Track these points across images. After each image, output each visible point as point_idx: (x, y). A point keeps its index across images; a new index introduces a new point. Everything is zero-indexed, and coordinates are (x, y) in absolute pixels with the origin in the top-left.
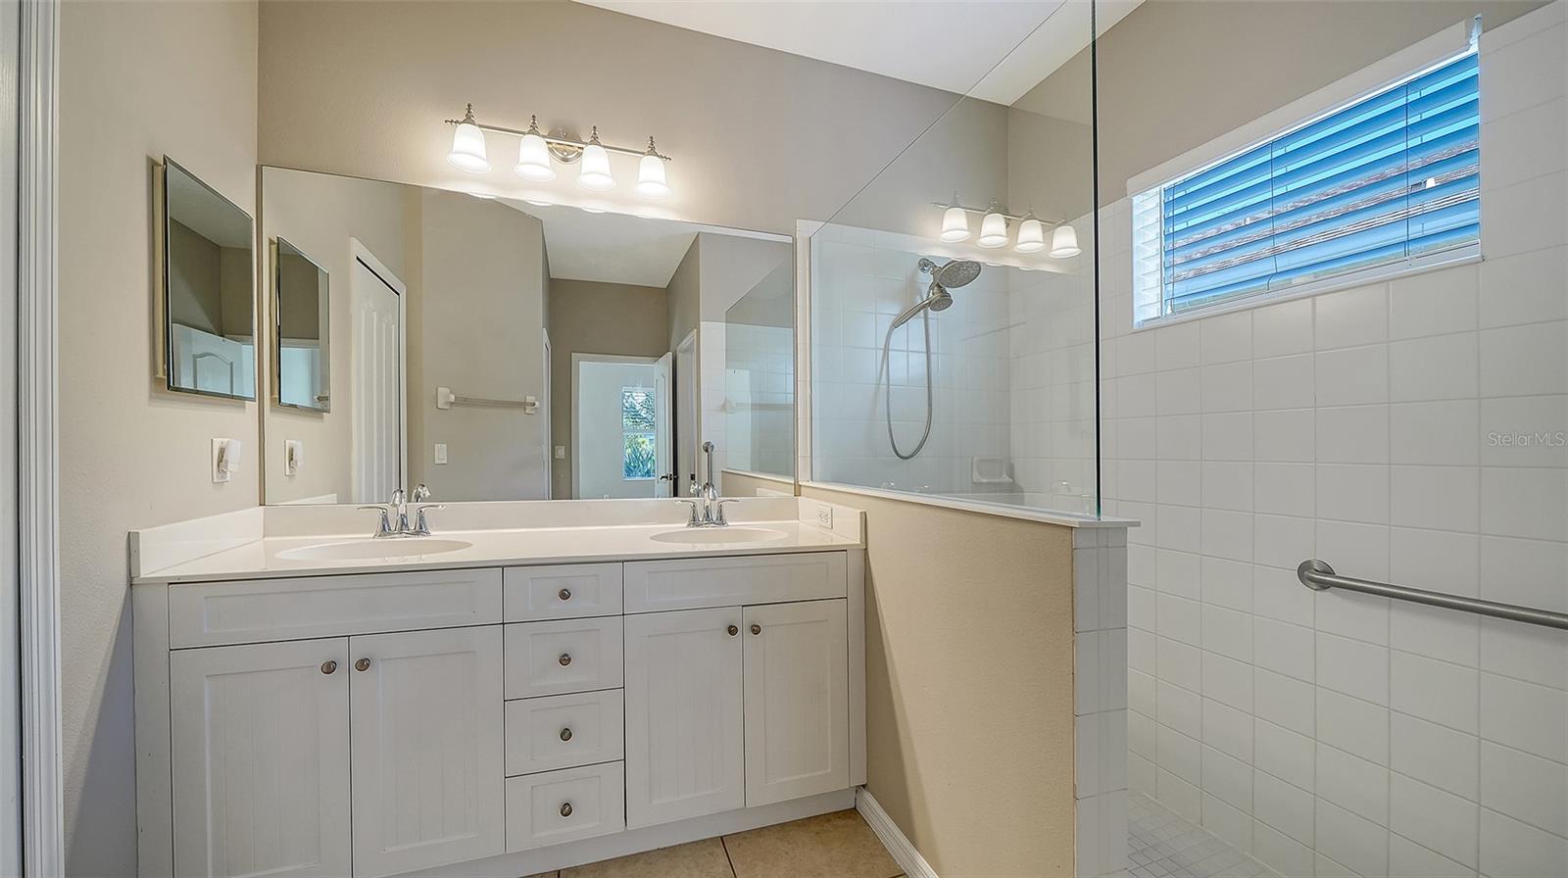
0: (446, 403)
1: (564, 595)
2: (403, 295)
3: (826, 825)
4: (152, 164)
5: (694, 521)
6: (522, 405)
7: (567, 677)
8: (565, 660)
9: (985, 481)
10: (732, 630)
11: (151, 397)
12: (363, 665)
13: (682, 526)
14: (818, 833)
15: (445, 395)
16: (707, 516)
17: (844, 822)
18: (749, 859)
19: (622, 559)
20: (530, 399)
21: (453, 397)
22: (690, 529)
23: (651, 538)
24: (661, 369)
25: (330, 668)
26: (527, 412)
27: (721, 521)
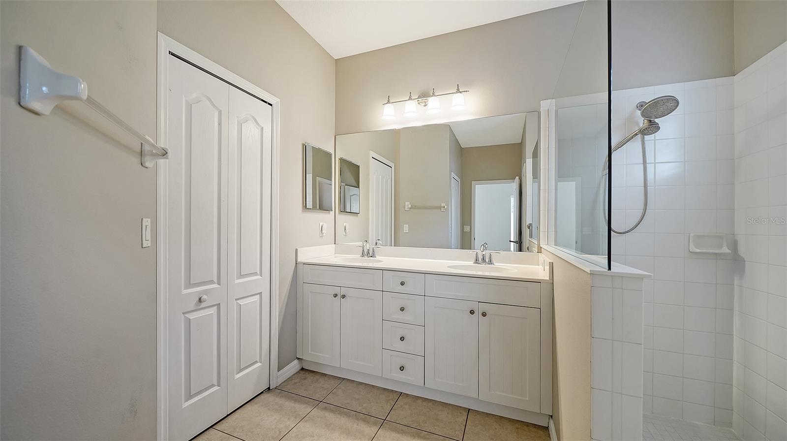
0: (408, 208)
1: (402, 284)
2: (393, 168)
3: (525, 427)
4: (303, 145)
5: (477, 261)
6: (440, 208)
7: (401, 316)
8: (402, 309)
9: (698, 251)
10: (472, 312)
11: (302, 211)
12: (344, 297)
13: (471, 263)
14: (517, 428)
15: (408, 205)
16: (483, 259)
17: (536, 430)
18: (476, 422)
19: (425, 272)
20: (443, 205)
21: (410, 205)
22: (474, 265)
23: (448, 267)
24: (514, 186)
25: (335, 296)
26: (442, 210)
27: (491, 262)
